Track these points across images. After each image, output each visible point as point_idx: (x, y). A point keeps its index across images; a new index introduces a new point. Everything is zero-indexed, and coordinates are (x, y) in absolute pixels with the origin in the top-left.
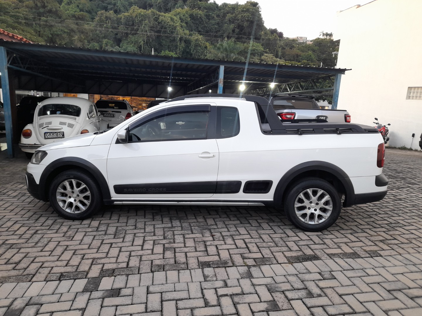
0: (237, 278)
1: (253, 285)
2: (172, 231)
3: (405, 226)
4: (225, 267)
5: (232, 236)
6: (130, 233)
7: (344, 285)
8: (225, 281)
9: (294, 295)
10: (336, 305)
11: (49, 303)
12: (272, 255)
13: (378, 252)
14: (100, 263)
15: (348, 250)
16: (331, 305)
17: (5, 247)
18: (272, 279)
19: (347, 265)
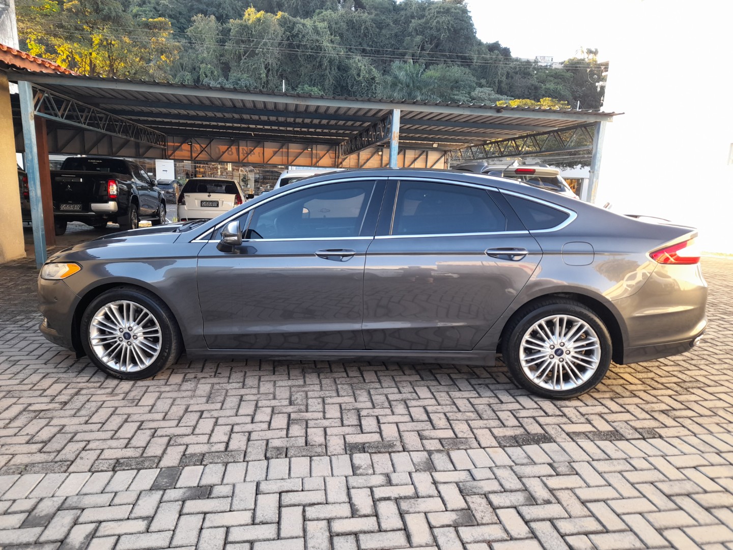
0: (409, 470)
1: (435, 483)
2: (304, 391)
3: (709, 386)
4: (390, 453)
5: (404, 401)
6: (234, 394)
7: (591, 485)
8: (387, 476)
9: (503, 501)
10: (575, 518)
11: (94, 507)
12: (471, 433)
13: (657, 430)
14: (182, 443)
15: (604, 427)
16: (565, 518)
17: (28, 416)
18: (467, 472)
19: (600, 451)
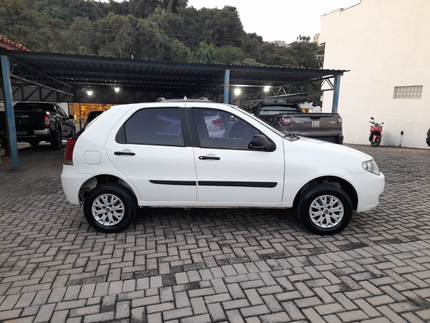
0: (301, 266)
1: (318, 271)
2: (218, 229)
4: (285, 258)
5: (277, 231)
7: (399, 266)
8: (291, 269)
9: (359, 278)
10: (400, 282)
11: (137, 298)
12: (323, 245)
13: (417, 236)
14: (165, 261)
15: (391, 237)
16: (396, 283)
17: (63, 253)
18: (333, 265)
19: (395, 249)
